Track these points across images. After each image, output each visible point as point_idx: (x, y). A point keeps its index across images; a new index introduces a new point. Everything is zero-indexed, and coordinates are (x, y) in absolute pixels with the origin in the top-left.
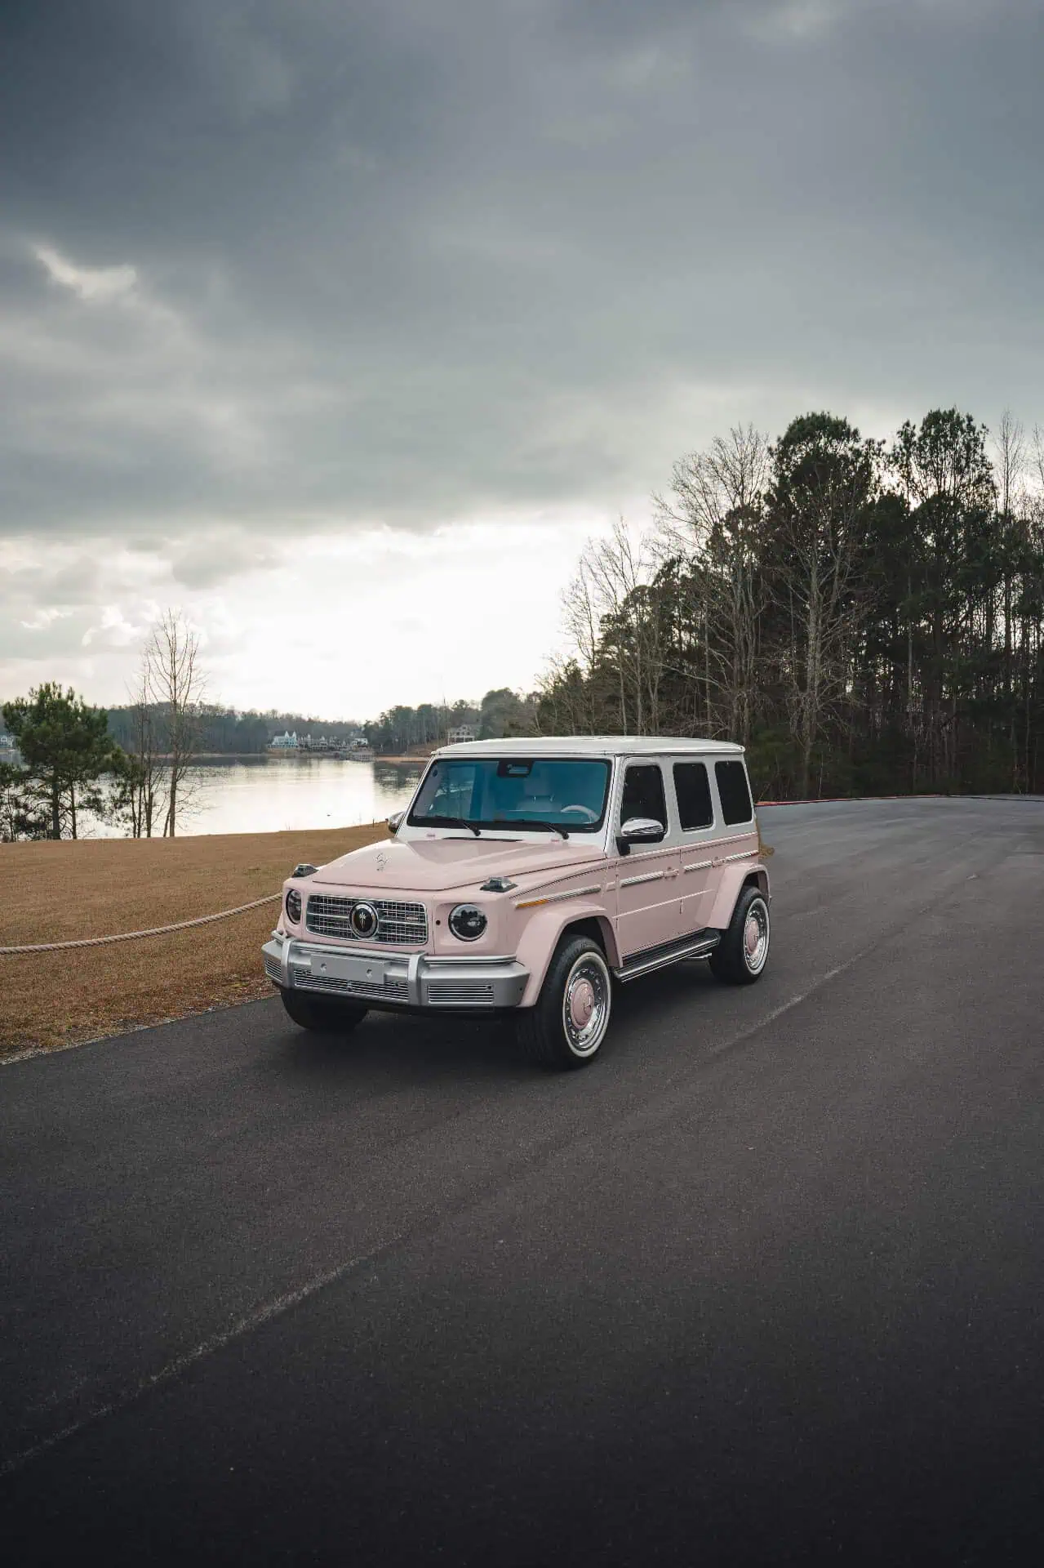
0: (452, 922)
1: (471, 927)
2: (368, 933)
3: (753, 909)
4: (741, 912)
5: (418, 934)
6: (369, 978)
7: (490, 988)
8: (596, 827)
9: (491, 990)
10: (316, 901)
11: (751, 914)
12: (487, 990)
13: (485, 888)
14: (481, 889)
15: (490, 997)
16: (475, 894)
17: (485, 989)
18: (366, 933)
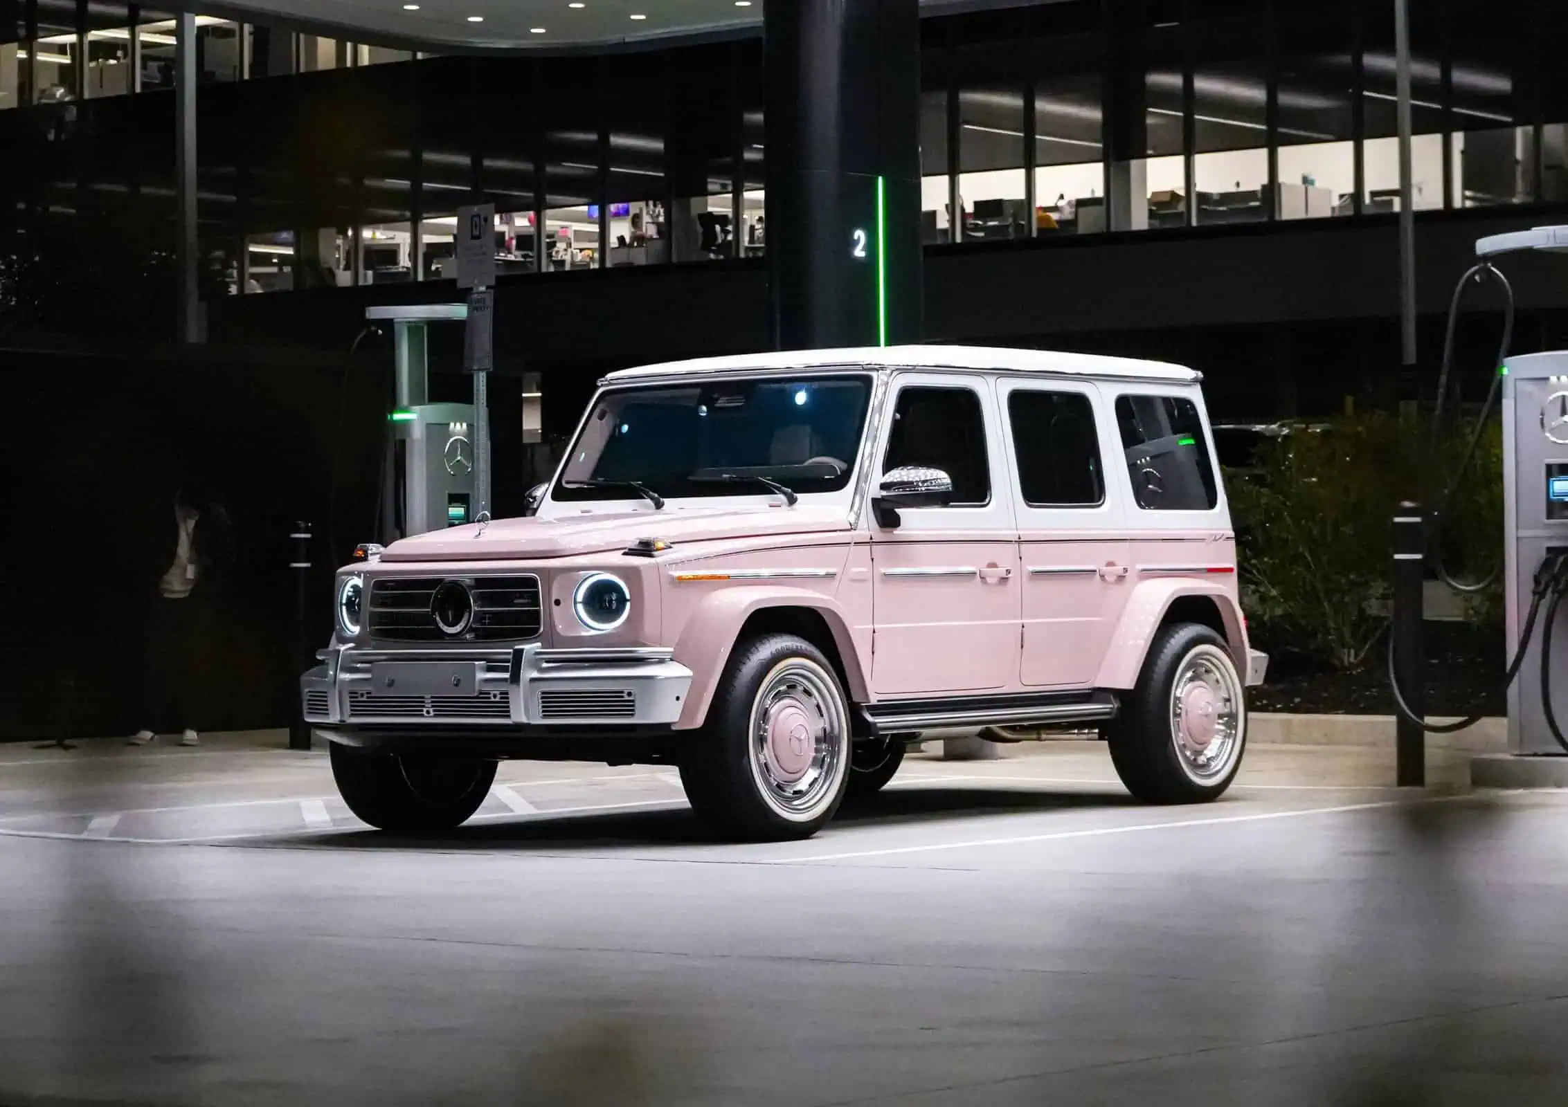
0: (580, 601)
2: (459, 628)
5: (528, 624)
7: (629, 694)
8: (840, 481)
10: (383, 591)
12: (627, 698)
13: (631, 552)
14: (625, 554)
15: (628, 707)
16: (617, 559)
17: (622, 697)
18: (456, 627)
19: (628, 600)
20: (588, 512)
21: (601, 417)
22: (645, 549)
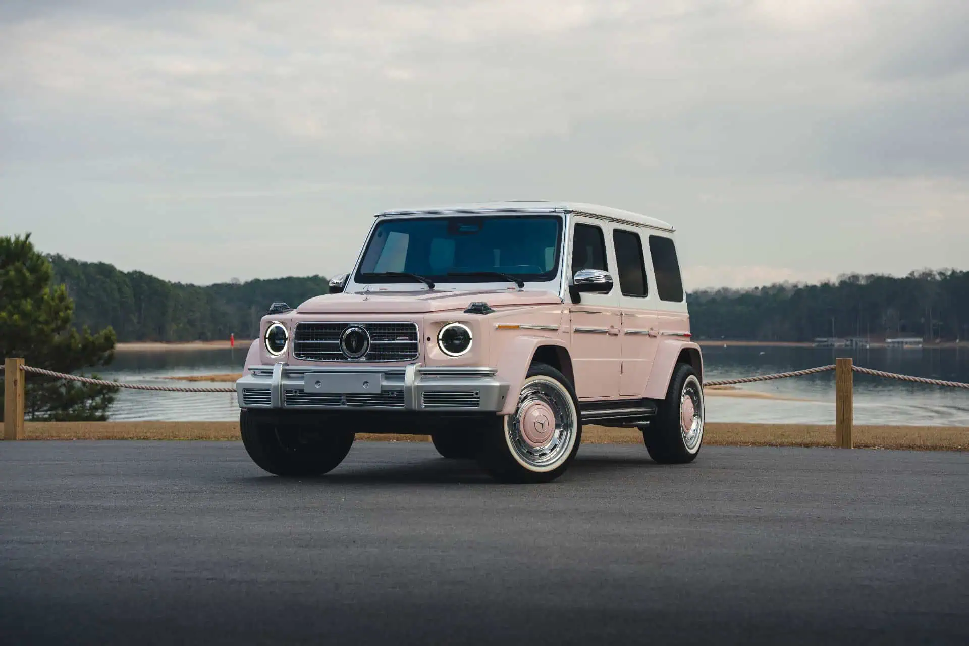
0: (440, 340)
1: (455, 344)
2: (360, 353)
3: (687, 386)
4: (676, 386)
5: (410, 351)
6: (365, 389)
7: (477, 394)
8: (550, 276)
9: (479, 396)
10: (304, 330)
11: (685, 391)
12: (475, 396)
13: (469, 311)
14: (465, 312)
15: (476, 403)
16: (462, 315)
17: (473, 395)
18: (358, 353)
19: (471, 339)
20: (385, 290)
21: (380, 236)
22: (480, 309)
